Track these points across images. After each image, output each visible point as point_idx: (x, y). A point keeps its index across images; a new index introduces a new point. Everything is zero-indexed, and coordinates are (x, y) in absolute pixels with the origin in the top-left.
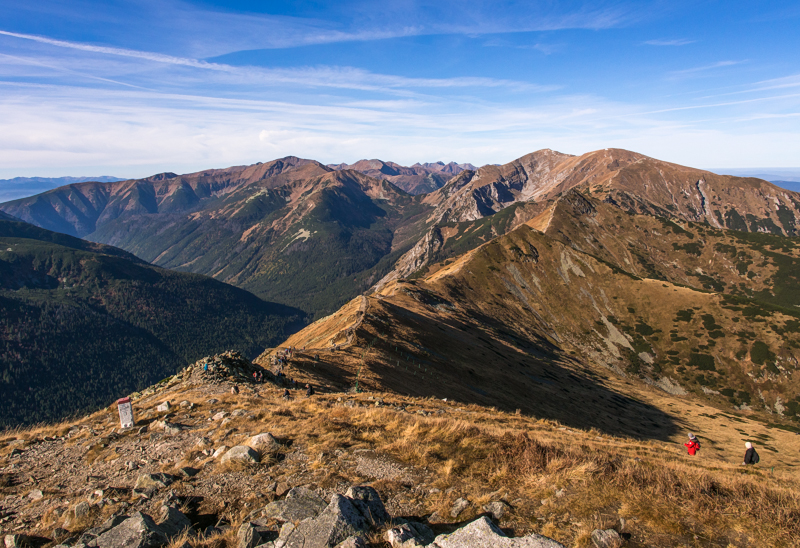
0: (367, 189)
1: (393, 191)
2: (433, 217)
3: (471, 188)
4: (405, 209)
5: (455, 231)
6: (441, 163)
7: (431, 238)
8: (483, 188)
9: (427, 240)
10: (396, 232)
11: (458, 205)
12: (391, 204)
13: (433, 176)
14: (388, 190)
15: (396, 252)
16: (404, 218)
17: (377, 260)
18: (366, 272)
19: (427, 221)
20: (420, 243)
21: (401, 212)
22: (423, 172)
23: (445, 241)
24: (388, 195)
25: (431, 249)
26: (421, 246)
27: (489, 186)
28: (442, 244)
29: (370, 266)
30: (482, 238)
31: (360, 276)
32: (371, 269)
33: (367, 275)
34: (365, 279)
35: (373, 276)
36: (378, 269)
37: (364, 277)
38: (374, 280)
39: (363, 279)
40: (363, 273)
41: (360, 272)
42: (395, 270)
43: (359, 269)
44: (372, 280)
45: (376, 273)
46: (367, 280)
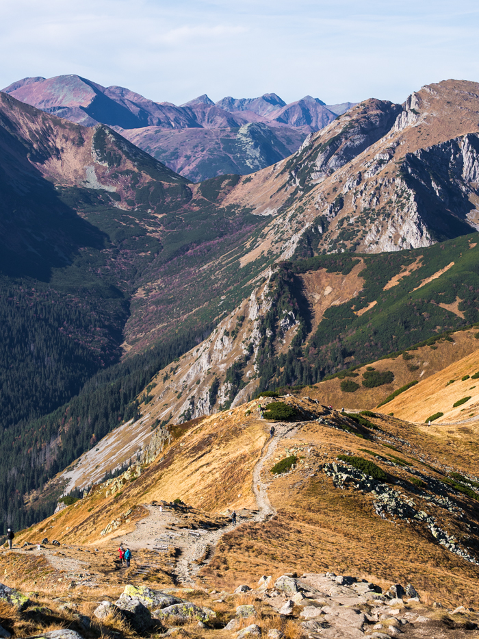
0: (43, 156)
1: (129, 165)
2: (264, 246)
3: (391, 151)
4: (168, 223)
5: (352, 284)
6: (273, 100)
7: (266, 307)
8: (435, 150)
9: (253, 314)
10: (140, 293)
11: (349, 207)
12: (121, 206)
13: (253, 133)
14: (113, 159)
15: (140, 361)
16: (165, 253)
17: (74, 387)
18: (35, 425)
19: (244, 261)
20: (228, 324)
21: (156, 233)
22: (220, 120)
23: (317, 321)
24: (115, 176)
25: (268, 345)
26: (233, 334)
27: (455, 144)
28: (307, 328)
29: (49, 403)
30: (453, 308)
31: (15, 440)
32: (52, 415)
33: (39, 437)
34: (32, 448)
35: (59, 439)
36: (78, 416)
37: (27, 444)
38: (63, 454)
39: (26, 450)
40: (24, 427)
41: (16, 423)
42: (139, 421)
43: (12, 415)
44: (57, 455)
45: (70, 428)
46: (39, 452)
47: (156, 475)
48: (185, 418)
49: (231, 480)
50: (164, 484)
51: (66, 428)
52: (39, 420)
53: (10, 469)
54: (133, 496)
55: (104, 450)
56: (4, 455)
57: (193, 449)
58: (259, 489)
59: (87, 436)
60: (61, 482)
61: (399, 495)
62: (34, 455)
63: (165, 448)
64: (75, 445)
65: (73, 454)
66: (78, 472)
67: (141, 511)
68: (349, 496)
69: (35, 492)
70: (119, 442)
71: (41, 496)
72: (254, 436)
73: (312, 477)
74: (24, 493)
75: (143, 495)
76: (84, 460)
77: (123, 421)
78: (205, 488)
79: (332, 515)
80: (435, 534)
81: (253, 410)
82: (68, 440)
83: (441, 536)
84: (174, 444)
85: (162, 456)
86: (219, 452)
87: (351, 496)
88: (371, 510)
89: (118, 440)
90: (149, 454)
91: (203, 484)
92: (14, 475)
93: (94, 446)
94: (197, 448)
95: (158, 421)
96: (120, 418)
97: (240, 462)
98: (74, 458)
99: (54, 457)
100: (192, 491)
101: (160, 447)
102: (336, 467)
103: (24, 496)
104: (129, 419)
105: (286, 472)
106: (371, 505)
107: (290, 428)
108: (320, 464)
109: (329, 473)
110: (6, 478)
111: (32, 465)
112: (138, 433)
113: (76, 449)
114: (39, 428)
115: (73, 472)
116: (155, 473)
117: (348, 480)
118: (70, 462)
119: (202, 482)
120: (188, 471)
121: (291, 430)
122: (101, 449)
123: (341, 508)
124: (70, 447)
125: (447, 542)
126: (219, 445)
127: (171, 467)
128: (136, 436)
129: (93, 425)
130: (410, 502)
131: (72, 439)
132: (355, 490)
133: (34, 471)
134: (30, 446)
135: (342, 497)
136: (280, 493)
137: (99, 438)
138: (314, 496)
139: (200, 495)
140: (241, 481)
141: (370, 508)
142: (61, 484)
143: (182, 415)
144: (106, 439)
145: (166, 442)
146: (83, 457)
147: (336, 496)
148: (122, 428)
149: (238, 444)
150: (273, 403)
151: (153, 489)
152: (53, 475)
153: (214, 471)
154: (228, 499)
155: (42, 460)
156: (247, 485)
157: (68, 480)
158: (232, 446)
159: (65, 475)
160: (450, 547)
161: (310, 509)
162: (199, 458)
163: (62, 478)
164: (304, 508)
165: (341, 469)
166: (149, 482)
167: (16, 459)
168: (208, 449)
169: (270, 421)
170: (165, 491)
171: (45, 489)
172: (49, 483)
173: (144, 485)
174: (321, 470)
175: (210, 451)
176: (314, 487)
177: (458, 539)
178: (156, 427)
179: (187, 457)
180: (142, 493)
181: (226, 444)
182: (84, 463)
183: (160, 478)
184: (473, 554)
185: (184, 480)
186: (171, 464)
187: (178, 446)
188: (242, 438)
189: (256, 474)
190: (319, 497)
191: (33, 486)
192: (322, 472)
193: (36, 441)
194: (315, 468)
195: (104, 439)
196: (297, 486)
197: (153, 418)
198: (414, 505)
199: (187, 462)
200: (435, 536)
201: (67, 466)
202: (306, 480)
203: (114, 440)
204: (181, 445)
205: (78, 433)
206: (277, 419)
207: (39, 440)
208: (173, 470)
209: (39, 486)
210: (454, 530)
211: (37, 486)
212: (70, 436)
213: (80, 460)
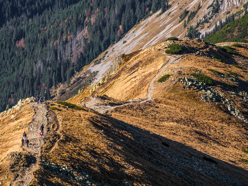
18: (60, 16)
31: (40, 32)
32: (78, 5)
33: (64, 29)
34: (58, 41)
35: (86, 30)
36: (104, 7)
37: (53, 36)
38: (90, 46)
39: (52, 42)
40: (49, 18)
41: (40, 13)
42: (167, 12)
43: (37, 4)
44: (84, 47)
45: (96, 20)
46: (65, 44)
47: (112, 82)
48: (214, 8)
49: (141, 85)
50: (114, 87)
51: (93, 20)
52: (65, 11)
53: (36, 63)
54: (100, 93)
55: (132, 42)
56: (30, 47)
57: (130, 69)
58: (150, 90)
59: (114, 28)
60: (88, 75)
61: (217, 91)
62: (60, 48)
63: (120, 67)
64: (102, 37)
65: (100, 47)
66: (105, 66)
67: (88, 99)
68: (190, 92)
69: (62, 86)
70: (146, 34)
71: (68, 89)
72: (158, 63)
73: (174, 84)
74: (50, 87)
75: (104, 92)
76: (111, 53)
77: (151, 12)
78: (131, 89)
79: (179, 101)
80: (229, 109)
81: (162, 49)
82: (94, 33)
83: (233, 110)
84: (125, 65)
85: (118, 71)
86: (141, 71)
87: (191, 92)
88: (199, 99)
89: (146, 32)
90: (112, 70)
91: (131, 87)
92: (40, 68)
93: (120, 38)
94: (132, 68)
95: (187, 12)
96: (147, 9)
97: (148, 76)
98: (101, 51)
99: (81, 50)
100: (125, 90)
101: (117, 66)
102: (187, 79)
103: (51, 90)
104: (157, 10)
105: (164, 81)
106: (199, 96)
107: (178, 58)
108: (179, 78)
109: (183, 82)
110: (32, 70)
111: (59, 58)
112: (166, 25)
113: (103, 41)
114: (64, 19)
115: (100, 65)
116: (111, 81)
117: (191, 85)
118: (97, 56)
119: (130, 86)
120: (126, 80)
121: (178, 59)
122: (128, 42)
123: (185, 98)
124: (97, 39)
125: (234, 113)
126: (142, 67)
127: (119, 78)
128: (164, 27)
129: (120, 17)
130: (222, 95)
131: (99, 31)
132: (194, 89)
133: (60, 65)
134: (56, 38)
135: (186, 93)
136: (158, 92)
137: (127, 30)
138: (173, 93)
139: (128, 92)
140: (145, 86)
141: (199, 98)
142: (88, 77)
143: (211, 6)
144: (133, 31)
145: (120, 64)
146: (110, 50)
147: (184, 92)
148: (150, 19)
149: (150, 67)
150: (173, 44)
151: (109, 89)
152: (79, 69)
153: (137, 80)
154: (138, 94)
155: (68, 52)
156: (146, 88)
157: (96, 73)
158: (147, 68)
159: (92, 68)
160: (236, 115)
161: (169, 98)
162: (132, 73)
163: (89, 72)
164: (167, 98)
165: (189, 80)
166: (108, 86)
167: (42, 52)
168: (137, 69)
169: (168, 55)
170: (115, 90)
171: (72, 83)
172: (76, 77)
173: (106, 87)
174: (179, 81)
175: (138, 70)
176: (174, 89)
177: (240, 111)
178: (184, 18)
179: (127, 73)
180: (104, 91)
181: (145, 67)
182: (111, 56)
183: (113, 84)
184: (246, 118)
185: (123, 85)
186: (119, 76)
187: (126, 67)
188: (153, 63)
189: (152, 83)
190: (176, 93)
191: (60, 79)
192: (180, 82)
193: (62, 33)
194: (177, 80)
195: (131, 31)
196: (166, 88)
197: (181, 9)
198: (223, 96)
199: (127, 75)
200: (229, 110)
201: (93, 59)
202: (171, 85)
203: (141, 32)
204: (127, 66)
205: (104, 25)
206: (172, 53)
207: (65, 32)
208: (119, 80)
209: (65, 80)
210: (240, 108)
211: (63, 79)
212: (96, 28)
213: (107, 53)
